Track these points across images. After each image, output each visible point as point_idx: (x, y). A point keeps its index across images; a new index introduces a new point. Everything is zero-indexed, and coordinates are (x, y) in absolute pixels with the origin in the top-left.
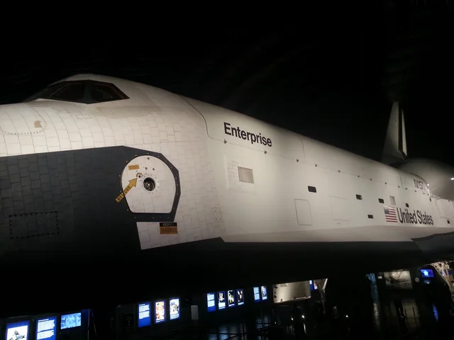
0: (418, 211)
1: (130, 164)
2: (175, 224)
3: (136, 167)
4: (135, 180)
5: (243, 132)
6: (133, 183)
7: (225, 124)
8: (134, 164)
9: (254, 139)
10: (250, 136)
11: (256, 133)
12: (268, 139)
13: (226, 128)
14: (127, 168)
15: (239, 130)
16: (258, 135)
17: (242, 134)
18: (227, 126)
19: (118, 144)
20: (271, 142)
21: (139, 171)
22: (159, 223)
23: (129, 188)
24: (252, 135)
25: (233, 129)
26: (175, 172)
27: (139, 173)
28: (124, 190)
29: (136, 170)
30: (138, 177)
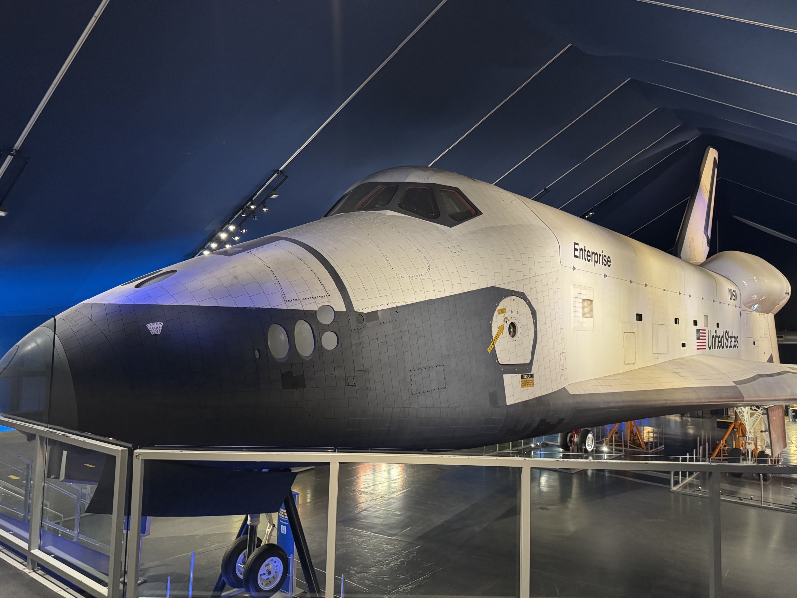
0: (726, 332)
1: (498, 308)
2: (532, 376)
3: (504, 311)
4: (503, 326)
5: (588, 251)
6: (501, 329)
7: (576, 244)
8: (503, 308)
9: (596, 260)
10: (594, 255)
11: (599, 252)
12: (609, 257)
13: (576, 249)
14: (496, 313)
15: (585, 250)
16: (601, 253)
17: (588, 255)
18: (577, 247)
19: (489, 285)
20: (610, 261)
21: (506, 315)
22: (520, 375)
23: (498, 335)
24: (596, 254)
25: (581, 249)
26: (534, 313)
27: (506, 318)
28: (493, 338)
29: (503, 315)
30: (505, 323)
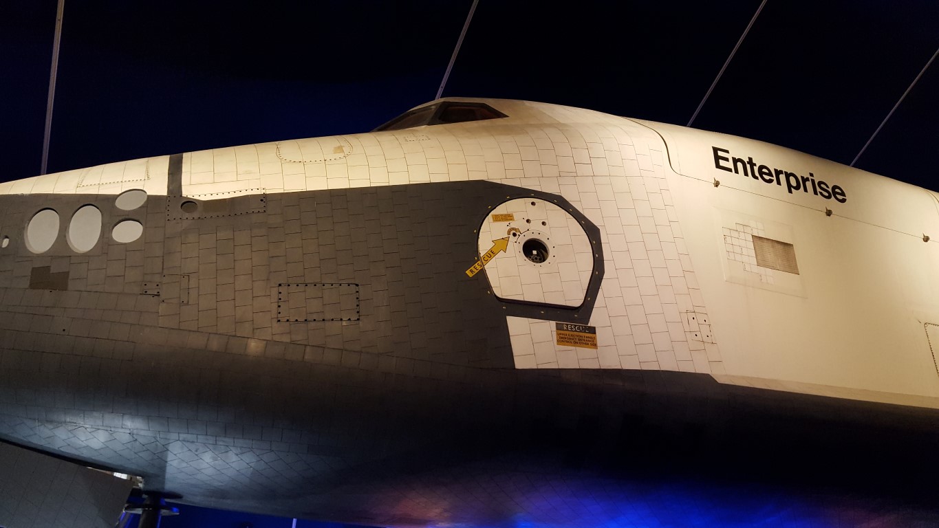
1: (493, 212)
2: (592, 331)
3: (508, 217)
4: (505, 240)
5: (764, 167)
6: (501, 245)
7: (717, 150)
8: (504, 213)
9: (794, 185)
10: (782, 177)
11: (802, 173)
12: (835, 187)
13: (717, 158)
14: (489, 218)
15: (752, 164)
16: (807, 176)
17: (761, 173)
18: (720, 153)
19: (474, 178)
21: (513, 225)
22: (554, 323)
23: (491, 254)
25: (735, 161)
26: (592, 232)
27: (513, 229)
28: (481, 255)
29: (507, 223)
30: (511, 236)
